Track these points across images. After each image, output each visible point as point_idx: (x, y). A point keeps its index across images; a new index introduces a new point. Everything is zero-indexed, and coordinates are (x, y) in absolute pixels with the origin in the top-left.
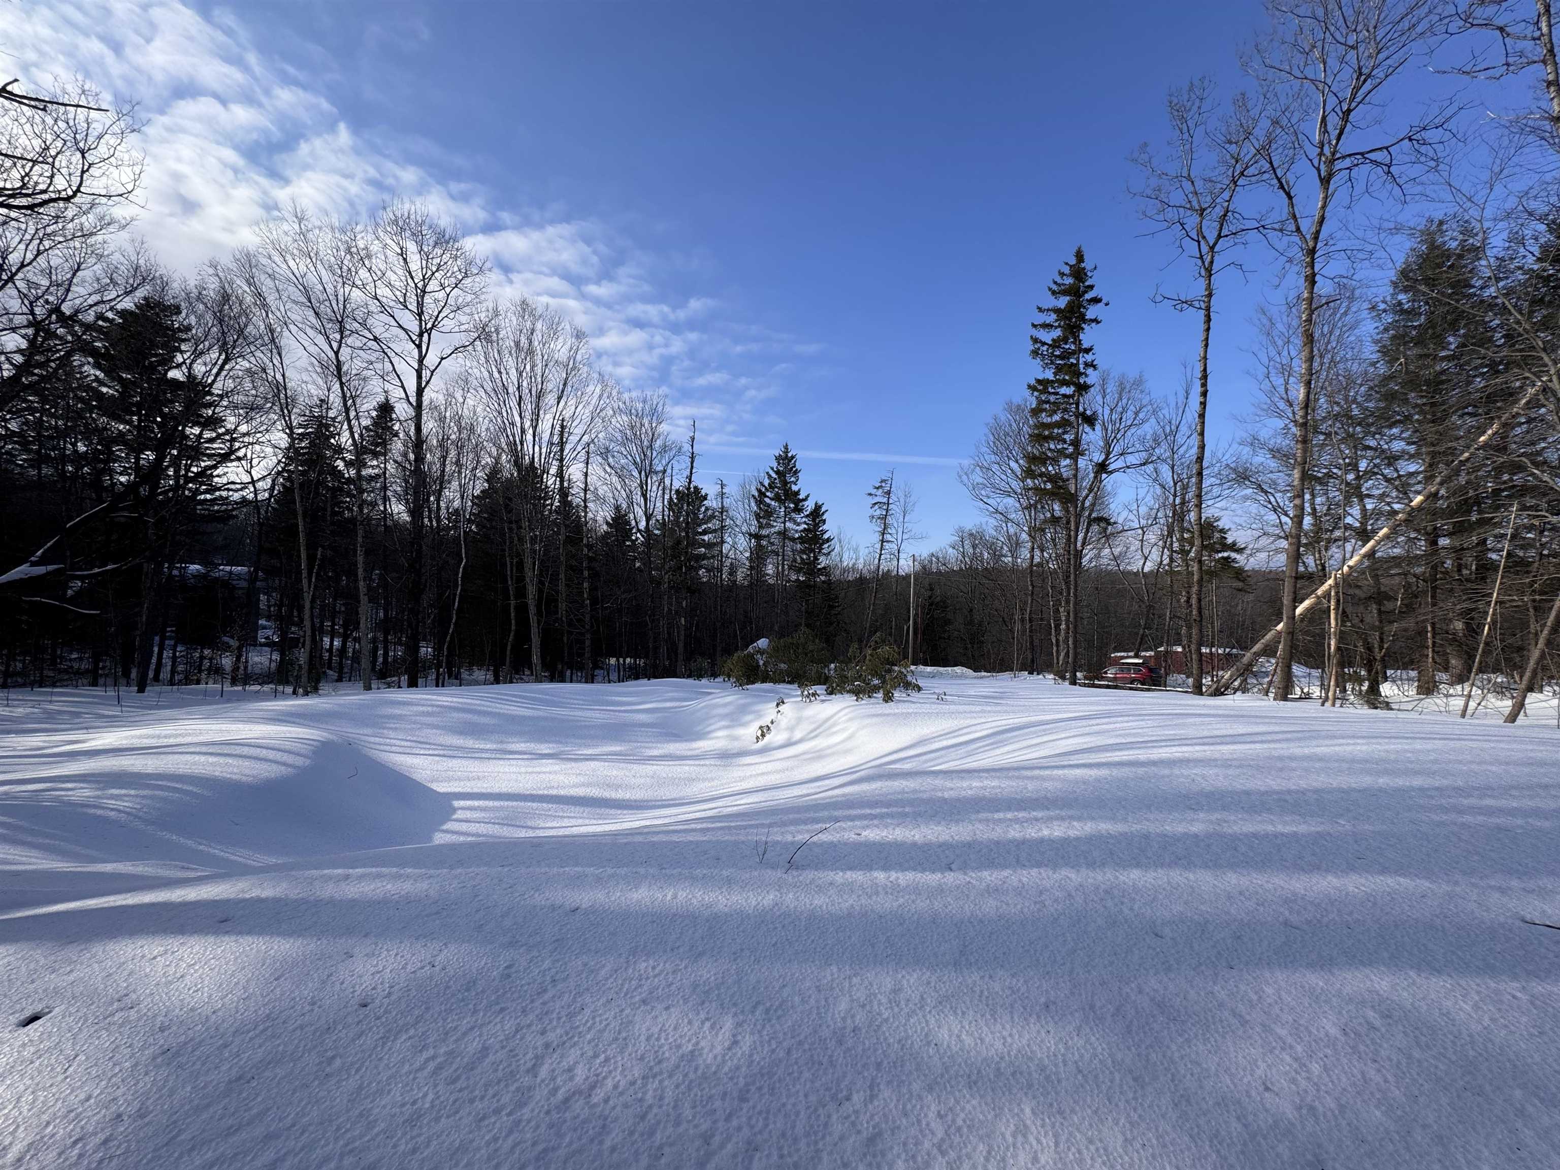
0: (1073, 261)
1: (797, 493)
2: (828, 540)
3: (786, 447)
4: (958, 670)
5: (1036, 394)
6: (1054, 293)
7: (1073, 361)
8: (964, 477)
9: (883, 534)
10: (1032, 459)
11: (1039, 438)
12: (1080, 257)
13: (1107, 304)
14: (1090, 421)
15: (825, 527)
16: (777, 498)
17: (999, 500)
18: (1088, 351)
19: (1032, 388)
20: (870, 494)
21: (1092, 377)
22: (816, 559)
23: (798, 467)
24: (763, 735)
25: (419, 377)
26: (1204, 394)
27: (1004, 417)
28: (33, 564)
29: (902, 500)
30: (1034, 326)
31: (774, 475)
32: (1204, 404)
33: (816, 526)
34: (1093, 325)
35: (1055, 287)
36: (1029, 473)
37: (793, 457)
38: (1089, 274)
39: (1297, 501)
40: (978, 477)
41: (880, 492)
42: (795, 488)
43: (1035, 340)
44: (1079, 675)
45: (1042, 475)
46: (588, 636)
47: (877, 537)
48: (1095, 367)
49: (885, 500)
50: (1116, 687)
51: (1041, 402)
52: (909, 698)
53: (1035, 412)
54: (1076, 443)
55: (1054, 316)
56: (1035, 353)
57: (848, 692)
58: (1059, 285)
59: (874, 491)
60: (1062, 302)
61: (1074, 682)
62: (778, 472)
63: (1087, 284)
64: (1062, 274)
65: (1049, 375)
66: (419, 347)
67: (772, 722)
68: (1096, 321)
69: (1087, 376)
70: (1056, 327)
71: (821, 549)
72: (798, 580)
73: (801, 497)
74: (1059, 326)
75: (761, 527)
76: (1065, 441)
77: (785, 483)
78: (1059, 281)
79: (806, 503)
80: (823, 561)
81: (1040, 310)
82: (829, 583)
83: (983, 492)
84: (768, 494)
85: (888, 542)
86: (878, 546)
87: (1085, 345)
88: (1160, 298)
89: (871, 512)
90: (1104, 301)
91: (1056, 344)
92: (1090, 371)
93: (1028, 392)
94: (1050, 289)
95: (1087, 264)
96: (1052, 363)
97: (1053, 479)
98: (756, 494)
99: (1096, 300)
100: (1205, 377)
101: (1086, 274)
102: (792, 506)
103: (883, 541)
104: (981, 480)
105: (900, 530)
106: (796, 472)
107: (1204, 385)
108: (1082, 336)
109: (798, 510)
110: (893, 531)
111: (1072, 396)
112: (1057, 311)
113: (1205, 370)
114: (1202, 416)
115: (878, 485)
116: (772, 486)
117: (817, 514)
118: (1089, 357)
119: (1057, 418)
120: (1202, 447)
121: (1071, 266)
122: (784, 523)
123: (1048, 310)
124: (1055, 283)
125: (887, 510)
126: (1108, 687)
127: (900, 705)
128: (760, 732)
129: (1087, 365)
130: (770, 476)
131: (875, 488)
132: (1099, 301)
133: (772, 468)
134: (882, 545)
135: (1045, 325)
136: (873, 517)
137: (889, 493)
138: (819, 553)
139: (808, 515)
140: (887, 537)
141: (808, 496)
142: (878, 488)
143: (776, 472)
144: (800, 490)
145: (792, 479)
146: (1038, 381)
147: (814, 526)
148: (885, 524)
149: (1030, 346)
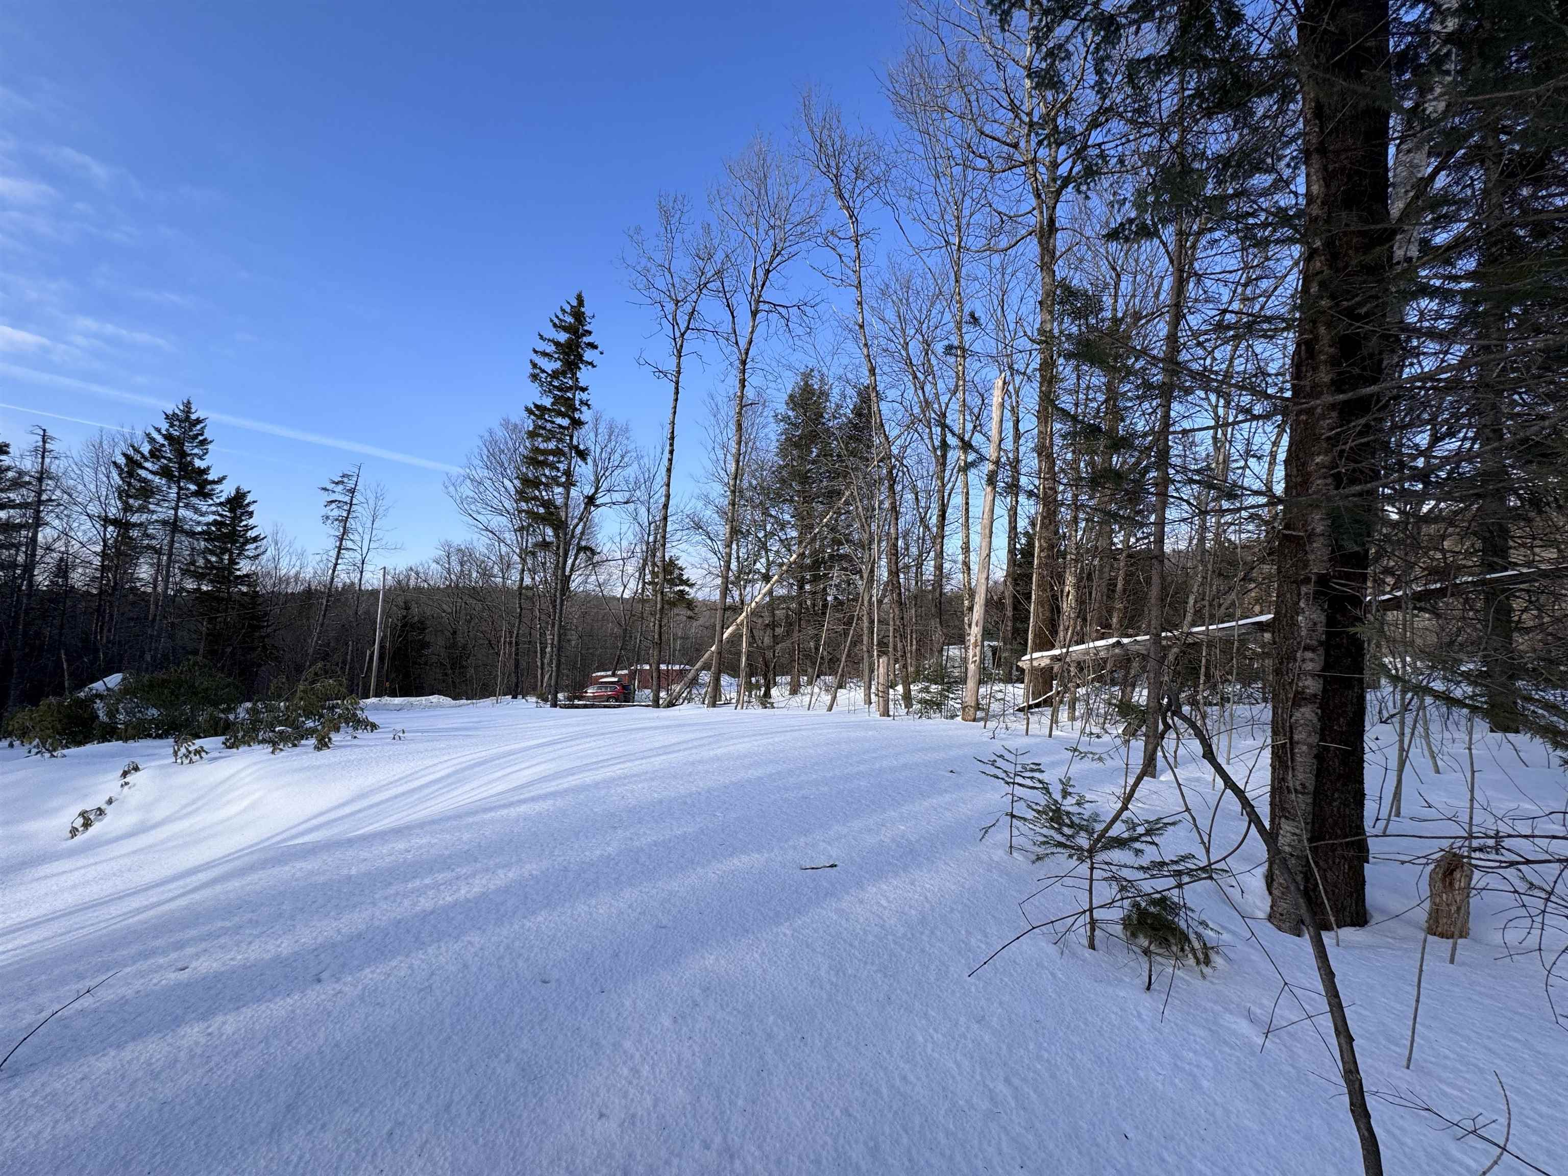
0: (575, 303)
1: (205, 471)
2: (255, 539)
3: (188, 405)
4: (434, 699)
5: (533, 417)
6: (555, 325)
7: (569, 395)
8: (451, 489)
9: (341, 540)
10: (526, 481)
11: (534, 462)
12: (580, 301)
13: (602, 353)
14: (583, 455)
15: (251, 522)
16: (165, 472)
17: (489, 517)
18: (584, 390)
19: (530, 412)
20: (325, 489)
21: (586, 415)
22: (232, 562)
23: (207, 435)
24: (87, 824)
26: (671, 452)
27: (500, 433)
29: (371, 502)
30: (535, 352)
31: (160, 439)
32: (670, 460)
33: (236, 519)
34: (589, 367)
35: (556, 321)
36: (522, 495)
37: (198, 421)
38: (588, 320)
39: (727, 550)
40: (467, 490)
41: (339, 488)
42: (198, 463)
43: (535, 366)
44: (560, 696)
45: (535, 498)
47: (333, 543)
48: (589, 406)
49: (347, 499)
50: (592, 706)
51: (537, 427)
52: (356, 742)
53: (532, 435)
54: (568, 473)
55: (553, 348)
56: (534, 377)
57: (264, 741)
58: (561, 320)
59: (331, 486)
60: (563, 337)
61: (554, 705)
62: (168, 437)
63: (586, 328)
64: (563, 311)
65: (547, 402)
67: (110, 802)
68: (592, 365)
69: (581, 412)
70: (556, 359)
71: (242, 549)
72: (199, 589)
73: (210, 477)
74: (559, 359)
75: (127, 508)
76: (558, 470)
77: (182, 454)
78: (561, 317)
79: (218, 488)
80: (244, 567)
81: (541, 337)
82: (253, 595)
83: (473, 507)
84: (148, 465)
85: (347, 549)
86: (334, 553)
87: (582, 384)
88: (642, 361)
89: (327, 511)
90: (600, 349)
91: (555, 375)
92: (584, 408)
93: (525, 414)
94: (552, 321)
95: (587, 310)
96: (550, 391)
97: (547, 504)
98: (121, 461)
99: (593, 346)
100: (672, 438)
101: (585, 319)
102: (193, 487)
103: (340, 548)
104: (472, 494)
105: (367, 538)
106: (204, 442)
107: (672, 445)
108: (578, 374)
109: (203, 492)
110: (356, 537)
111: (568, 428)
112: (557, 344)
113: (673, 432)
114: (669, 470)
115: (337, 479)
116: (155, 454)
117: (238, 503)
118: (584, 396)
119: (552, 445)
120: (668, 496)
121: (572, 307)
122: (176, 509)
123: (549, 340)
124: (557, 317)
125: (349, 512)
126: (585, 706)
127: (338, 752)
128: (81, 821)
129: (582, 402)
130: (152, 440)
131: (334, 482)
132: (596, 347)
133: (158, 430)
134: (339, 552)
135: (545, 354)
136: (327, 518)
137: (352, 491)
138: (239, 555)
139: (221, 504)
140: (347, 544)
141: (224, 478)
142: (337, 483)
143: (166, 437)
144: (209, 468)
145: (196, 451)
146: (536, 406)
147: (233, 519)
148: (345, 528)
149: (530, 369)
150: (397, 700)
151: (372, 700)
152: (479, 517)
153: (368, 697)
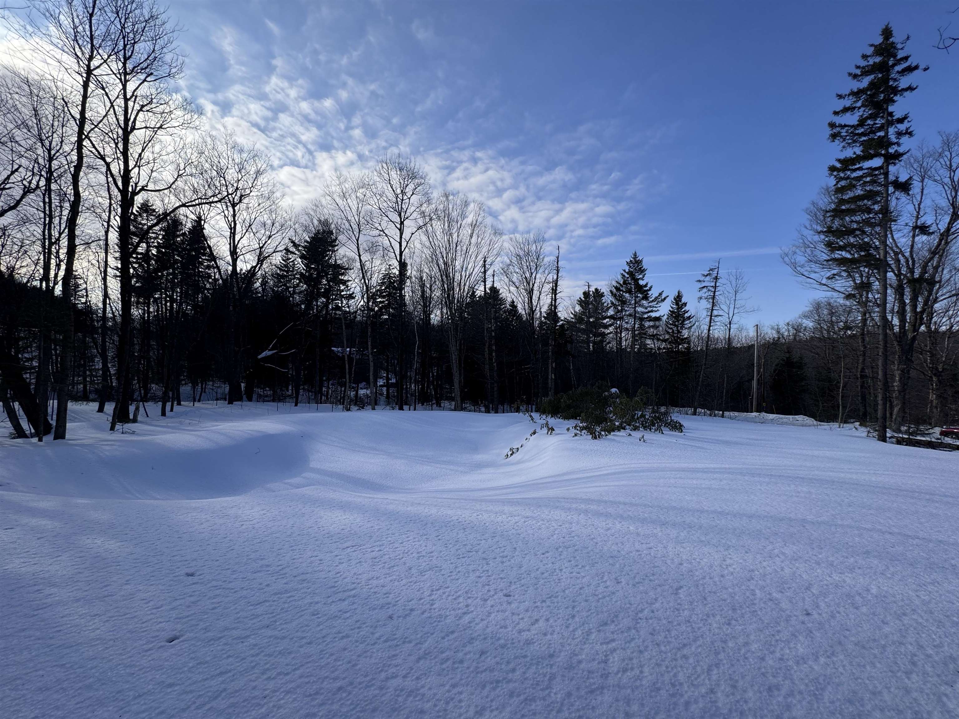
0: (879, 40)
1: (646, 286)
2: (689, 318)
3: (635, 255)
5: (835, 173)
6: (855, 76)
7: (882, 134)
9: (712, 310)
10: (834, 233)
11: (837, 213)
12: (887, 33)
13: (925, 70)
14: (904, 187)
15: (686, 308)
16: (629, 291)
18: (901, 121)
19: (831, 169)
20: (700, 281)
21: (906, 145)
22: (679, 332)
23: (644, 267)
24: (511, 455)
25: (401, 246)
28: (270, 350)
31: (626, 275)
33: (680, 308)
34: (906, 94)
35: (858, 72)
37: (640, 261)
38: (899, 46)
40: (799, 256)
41: (708, 278)
42: (641, 282)
43: (832, 125)
46: (496, 385)
48: (910, 134)
49: (713, 284)
51: (842, 180)
53: (840, 190)
54: (885, 211)
55: (852, 99)
56: (834, 136)
58: (863, 68)
59: (702, 278)
60: (865, 82)
62: (630, 273)
63: (899, 57)
64: (865, 57)
65: (849, 153)
66: (400, 230)
67: (521, 446)
68: (910, 89)
69: (898, 144)
70: (859, 108)
71: (683, 324)
73: (647, 288)
74: (863, 106)
76: (871, 211)
77: (636, 281)
78: (863, 63)
79: (651, 292)
80: (685, 334)
81: (840, 97)
82: (688, 348)
84: (622, 289)
85: (716, 316)
87: (898, 115)
89: (701, 294)
90: (922, 66)
91: (862, 122)
92: (904, 139)
93: (827, 172)
94: (850, 74)
95: (897, 38)
96: (855, 142)
98: (614, 289)
99: (910, 69)
101: (895, 48)
102: (641, 295)
105: (732, 306)
106: (644, 271)
108: (892, 108)
109: (646, 298)
110: (723, 307)
111: (881, 167)
112: (857, 94)
115: (706, 273)
116: (625, 283)
117: (679, 299)
118: (902, 127)
121: (875, 46)
122: (635, 308)
123: (849, 95)
124: (858, 67)
125: (715, 292)
129: (899, 134)
130: (623, 276)
131: (704, 275)
132: (916, 67)
133: (625, 271)
134: (711, 319)
135: (846, 110)
136: (701, 298)
137: (716, 278)
138: (682, 328)
139: (653, 301)
140: (715, 313)
141: (651, 287)
142: (707, 276)
143: (628, 273)
144: (647, 284)
145: (641, 276)
146: (839, 161)
147: (678, 309)
148: (713, 302)
149: (828, 131)
150: (771, 416)
151: (755, 414)
152: (813, 275)
153: (752, 412)
